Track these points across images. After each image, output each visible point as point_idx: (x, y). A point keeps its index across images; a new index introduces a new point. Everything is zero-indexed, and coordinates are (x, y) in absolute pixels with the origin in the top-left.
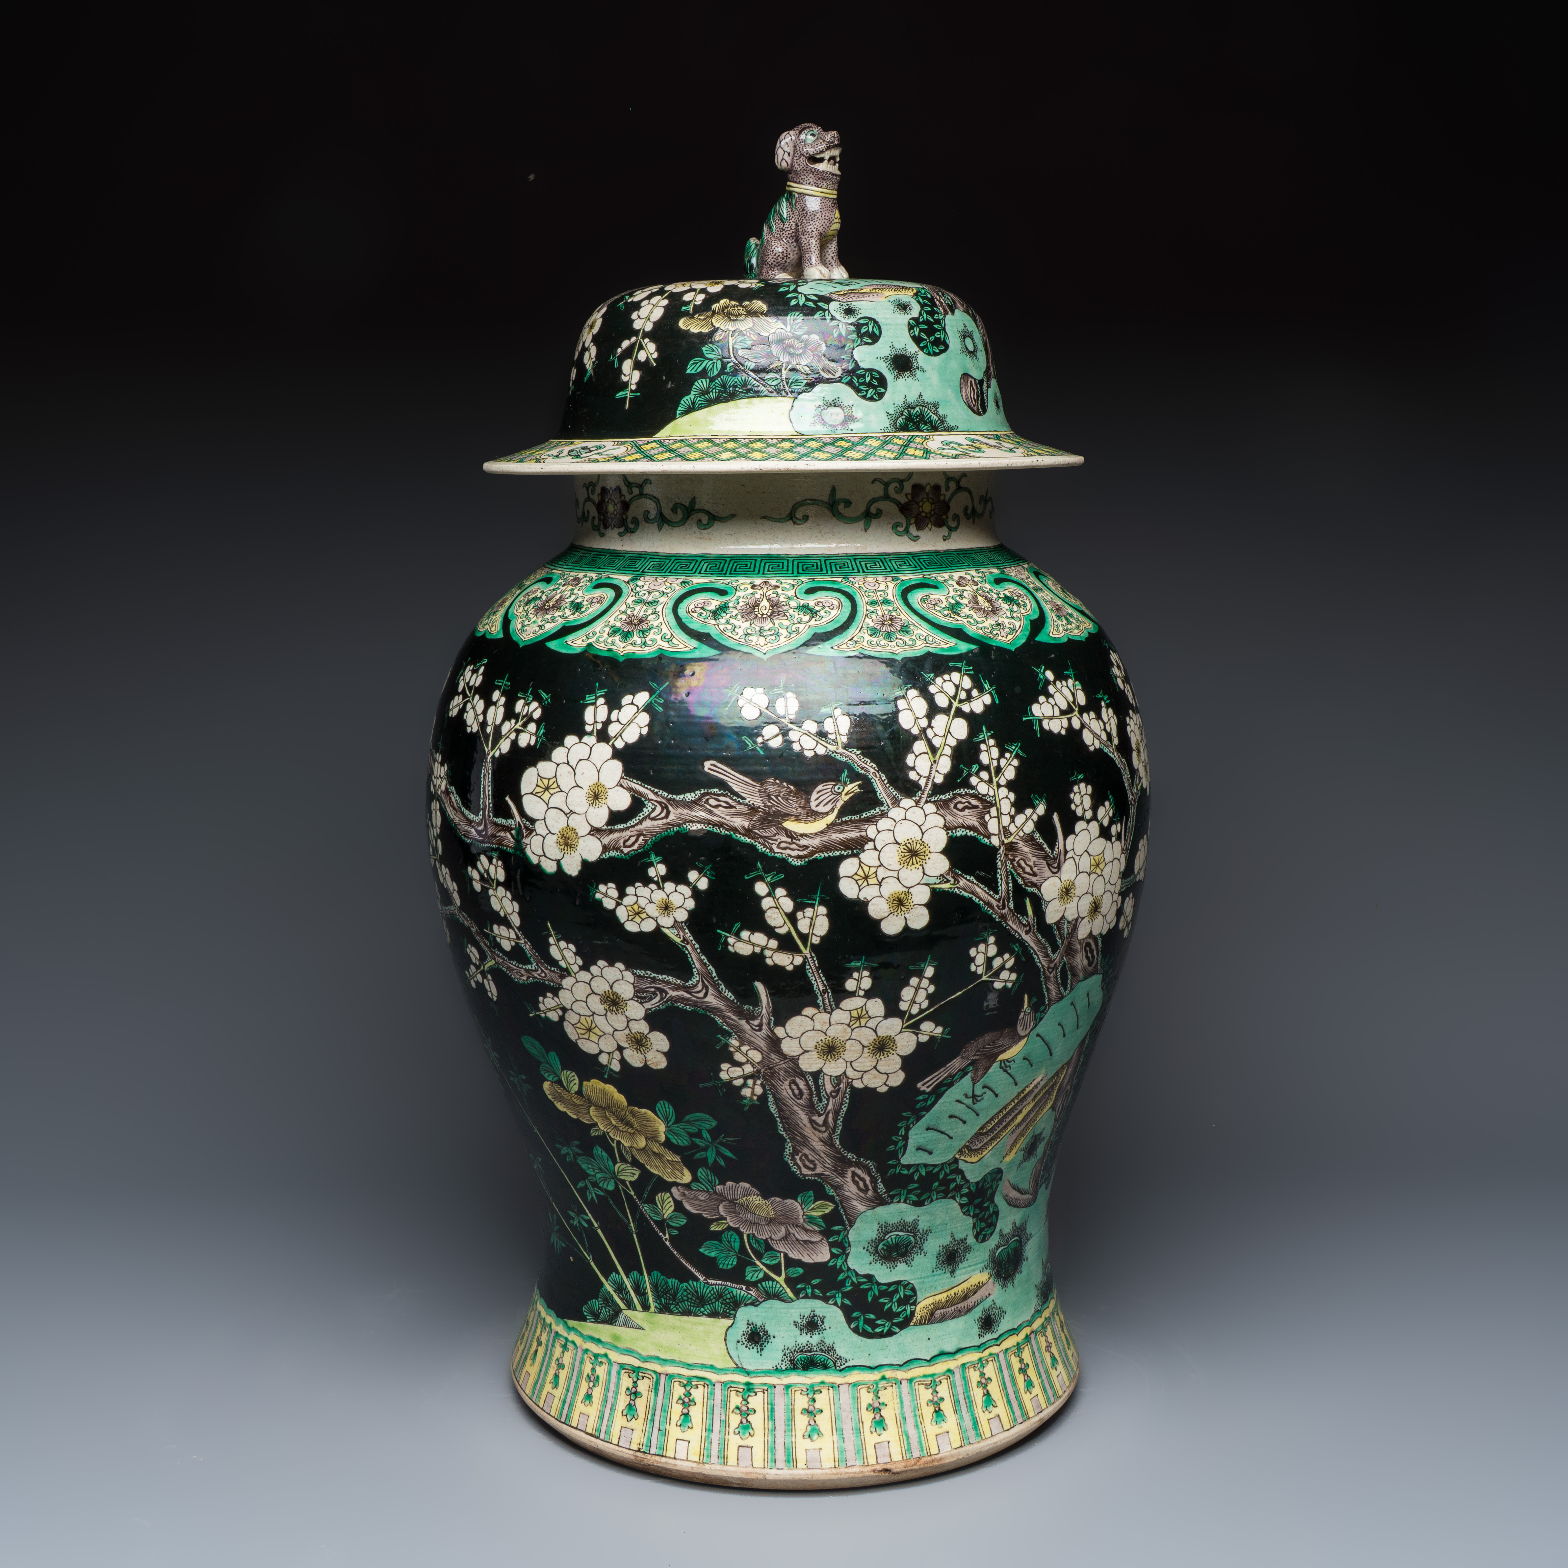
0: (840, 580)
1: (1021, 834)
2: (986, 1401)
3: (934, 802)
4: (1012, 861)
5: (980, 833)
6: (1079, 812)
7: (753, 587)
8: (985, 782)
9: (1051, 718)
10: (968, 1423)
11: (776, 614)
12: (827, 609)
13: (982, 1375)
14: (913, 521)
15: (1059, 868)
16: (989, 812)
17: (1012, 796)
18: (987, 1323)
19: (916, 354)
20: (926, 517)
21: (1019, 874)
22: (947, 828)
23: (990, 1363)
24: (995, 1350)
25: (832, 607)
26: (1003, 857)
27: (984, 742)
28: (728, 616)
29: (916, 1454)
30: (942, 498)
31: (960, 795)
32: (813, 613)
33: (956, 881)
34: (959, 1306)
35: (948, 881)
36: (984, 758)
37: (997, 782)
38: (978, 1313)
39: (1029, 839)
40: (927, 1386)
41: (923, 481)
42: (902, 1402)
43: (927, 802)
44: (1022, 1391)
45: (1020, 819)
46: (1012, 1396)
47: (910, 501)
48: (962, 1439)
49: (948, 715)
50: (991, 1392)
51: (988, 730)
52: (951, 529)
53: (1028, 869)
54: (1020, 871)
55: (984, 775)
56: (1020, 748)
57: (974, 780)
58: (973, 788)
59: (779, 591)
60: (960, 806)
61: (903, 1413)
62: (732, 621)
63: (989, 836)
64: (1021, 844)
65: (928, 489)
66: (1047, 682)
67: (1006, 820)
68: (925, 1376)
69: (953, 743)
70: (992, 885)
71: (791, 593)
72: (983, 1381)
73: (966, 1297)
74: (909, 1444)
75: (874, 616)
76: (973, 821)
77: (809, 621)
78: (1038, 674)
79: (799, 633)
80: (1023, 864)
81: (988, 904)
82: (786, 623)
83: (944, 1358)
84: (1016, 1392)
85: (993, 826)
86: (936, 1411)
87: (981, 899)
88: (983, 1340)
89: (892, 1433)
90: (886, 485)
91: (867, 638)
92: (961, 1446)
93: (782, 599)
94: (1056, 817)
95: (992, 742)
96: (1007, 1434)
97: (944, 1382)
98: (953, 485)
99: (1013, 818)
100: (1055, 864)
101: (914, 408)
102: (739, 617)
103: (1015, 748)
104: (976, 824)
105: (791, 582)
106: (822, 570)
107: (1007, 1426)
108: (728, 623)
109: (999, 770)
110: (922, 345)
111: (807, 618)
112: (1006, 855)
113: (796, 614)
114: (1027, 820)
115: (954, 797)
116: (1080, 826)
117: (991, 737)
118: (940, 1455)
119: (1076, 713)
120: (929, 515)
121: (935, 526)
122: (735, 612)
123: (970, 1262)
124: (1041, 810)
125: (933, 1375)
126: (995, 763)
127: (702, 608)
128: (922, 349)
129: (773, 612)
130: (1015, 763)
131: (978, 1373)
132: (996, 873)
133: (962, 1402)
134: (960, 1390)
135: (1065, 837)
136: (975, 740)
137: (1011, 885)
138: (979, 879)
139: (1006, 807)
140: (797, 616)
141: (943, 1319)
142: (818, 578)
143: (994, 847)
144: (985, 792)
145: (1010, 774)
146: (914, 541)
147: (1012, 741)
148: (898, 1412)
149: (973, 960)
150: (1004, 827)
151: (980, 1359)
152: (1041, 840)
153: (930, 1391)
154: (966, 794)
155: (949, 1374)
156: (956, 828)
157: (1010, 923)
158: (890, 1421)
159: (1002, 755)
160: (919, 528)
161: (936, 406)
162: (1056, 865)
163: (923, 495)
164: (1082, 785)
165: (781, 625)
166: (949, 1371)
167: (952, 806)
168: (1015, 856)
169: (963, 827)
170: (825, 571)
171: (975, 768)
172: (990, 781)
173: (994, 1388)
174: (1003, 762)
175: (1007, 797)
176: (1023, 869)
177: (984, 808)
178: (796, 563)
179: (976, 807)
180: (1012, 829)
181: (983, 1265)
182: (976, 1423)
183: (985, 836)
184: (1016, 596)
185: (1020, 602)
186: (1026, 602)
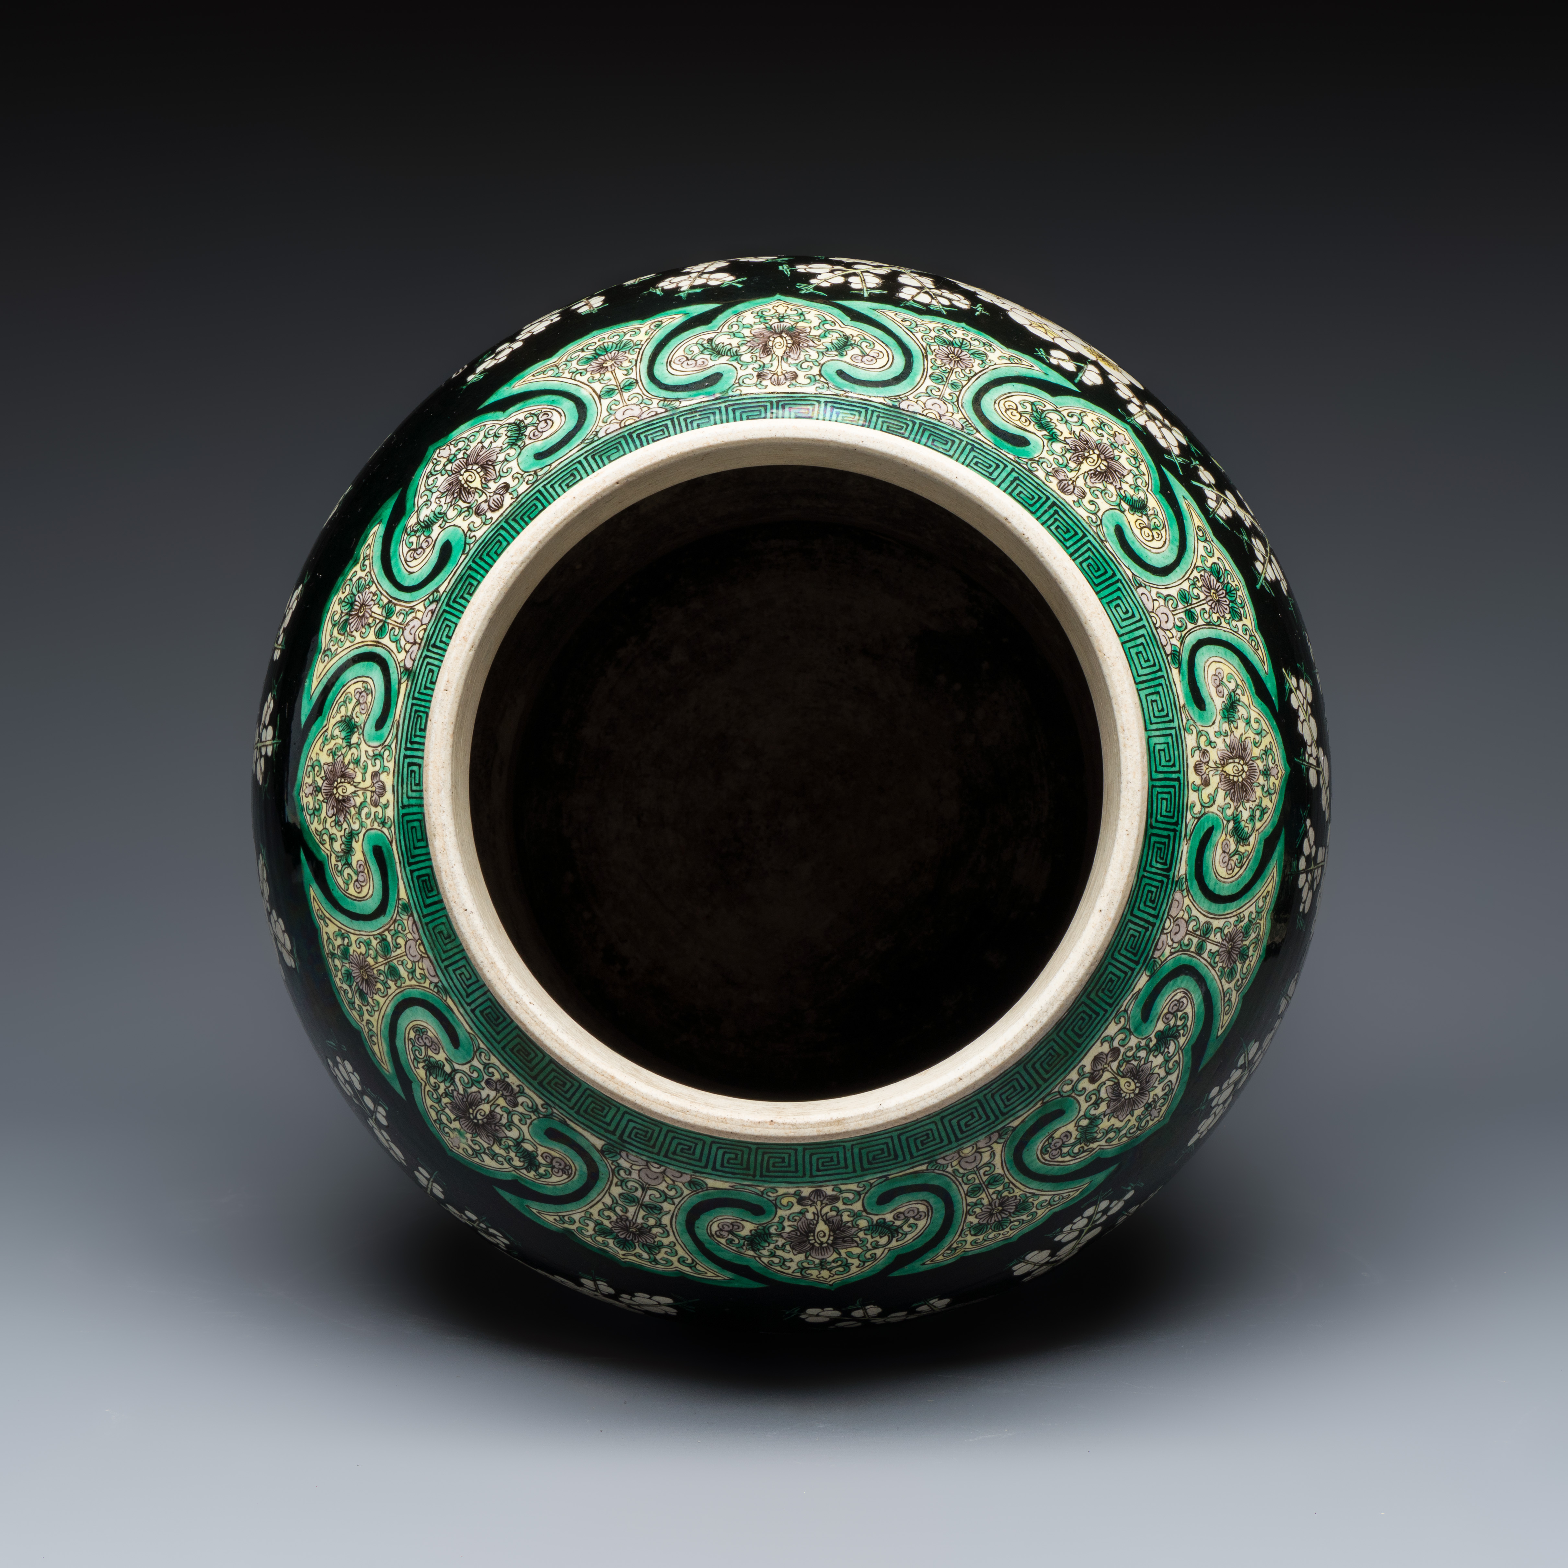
0: (924, 1167)
7: (801, 1200)
11: (840, 1241)
12: (912, 1221)
25: (918, 1216)
28: (772, 1246)
32: (891, 1231)
59: (840, 1205)
62: (779, 1253)
71: (857, 1207)
75: (978, 1210)
77: (889, 1242)
79: (875, 1259)
82: (857, 1251)
91: (970, 1238)
93: (845, 1218)
102: (788, 1247)
105: (854, 1187)
106: (896, 1157)
108: (773, 1255)
111: (884, 1240)
113: (869, 1237)
122: (781, 1242)
127: (731, 1232)
129: (835, 1239)
140: (870, 1240)
142: (894, 1174)
165: (850, 1255)
170: (900, 1159)
178: (856, 1150)
184: (1174, 1014)
185: (1179, 1023)
186: (1189, 1010)
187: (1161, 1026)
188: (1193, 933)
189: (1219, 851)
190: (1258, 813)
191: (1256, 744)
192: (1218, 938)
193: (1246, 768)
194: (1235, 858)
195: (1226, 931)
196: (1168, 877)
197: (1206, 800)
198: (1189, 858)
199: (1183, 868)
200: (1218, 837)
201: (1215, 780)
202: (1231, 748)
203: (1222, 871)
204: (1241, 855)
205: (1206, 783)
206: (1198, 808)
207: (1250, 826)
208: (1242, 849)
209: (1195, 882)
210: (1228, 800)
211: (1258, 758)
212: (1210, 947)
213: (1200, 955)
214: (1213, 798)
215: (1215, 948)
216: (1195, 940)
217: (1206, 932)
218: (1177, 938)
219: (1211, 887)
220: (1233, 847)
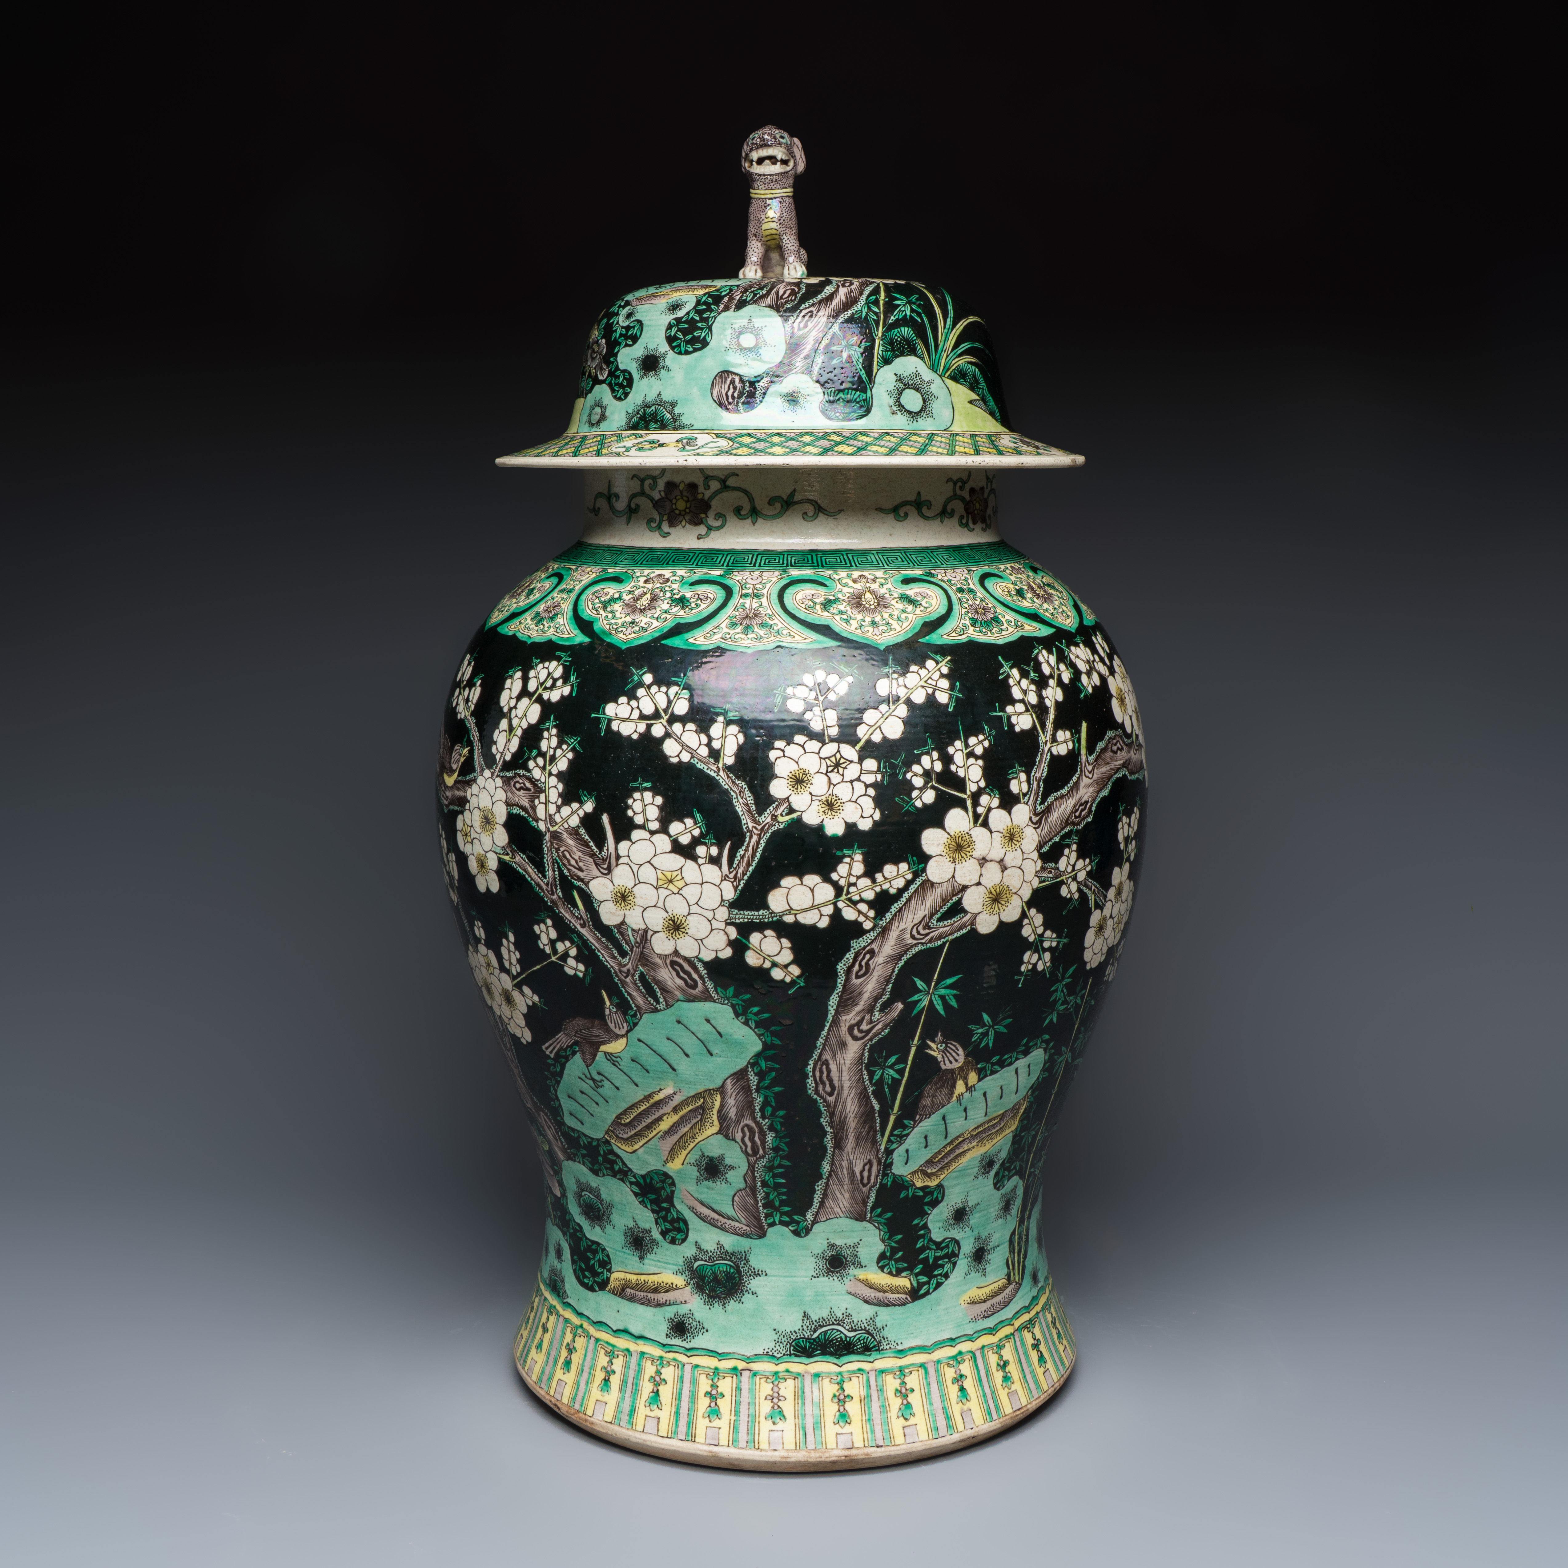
1: (566, 826)
2: (652, 1398)
3: (502, 777)
4: (557, 850)
5: (529, 815)
6: (639, 820)
8: (540, 768)
9: (623, 720)
10: (626, 1406)
13: (658, 1373)
14: (665, 518)
15: (609, 870)
16: (538, 797)
17: (560, 787)
18: (680, 1328)
19: (666, 353)
20: (680, 514)
21: (564, 864)
22: (508, 804)
23: (672, 1368)
24: (682, 1358)
26: (548, 844)
27: (548, 730)
29: (577, 1407)
30: (700, 496)
31: (519, 775)
33: (513, 857)
34: (649, 1295)
35: (507, 854)
36: (544, 745)
37: (550, 771)
38: (670, 1312)
39: (574, 832)
40: (607, 1353)
41: (677, 479)
42: (585, 1356)
43: (498, 776)
44: (700, 1413)
45: (566, 811)
46: (684, 1410)
47: (663, 498)
48: (615, 1417)
49: (530, 700)
50: (660, 1393)
51: (555, 720)
52: (710, 528)
53: (573, 862)
54: (566, 862)
55: (540, 761)
56: (579, 743)
57: (531, 764)
58: (529, 771)
60: (518, 786)
61: (583, 1366)
63: (537, 820)
64: (565, 836)
65: (682, 487)
66: (641, 684)
67: (552, 809)
68: (607, 1343)
69: (525, 725)
70: (540, 867)
72: (657, 1379)
73: (656, 1290)
74: (576, 1394)
76: (525, 803)
78: (633, 674)
80: (568, 856)
81: (538, 885)
83: (627, 1337)
84: (692, 1412)
85: (541, 812)
86: (605, 1379)
87: (532, 879)
88: (668, 1341)
89: (570, 1378)
90: (642, 481)
92: (611, 1423)
94: (605, 818)
95: (554, 731)
96: (659, 1440)
97: (621, 1357)
98: (715, 485)
99: (559, 808)
100: (607, 867)
101: (650, 407)
103: (573, 741)
104: (527, 805)
107: (663, 1433)
109: (553, 759)
110: (674, 344)
112: (552, 843)
114: (573, 813)
115: (514, 777)
116: (636, 834)
117: (555, 726)
118: (592, 1419)
119: (664, 721)
120: (683, 513)
121: (690, 523)
123: (658, 1257)
124: (589, 807)
125: (613, 1346)
126: (551, 752)
128: (673, 348)
130: (570, 755)
131: (654, 1369)
132: (544, 858)
133: (630, 1385)
134: (632, 1374)
135: (617, 841)
136: (542, 727)
137: (557, 873)
138: (528, 857)
139: (554, 796)
141: (632, 1299)
143: (540, 832)
144: (538, 778)
145: (562, 765)
146: (664, 537)
147: (572, 733)
148: (581, 1362)
149: (538, 937)
150: (550, 815)
151: (661, 1357)
152: (587, 837)
153: (607, 1359)
154: (524, 775)
155: (626, 1353)
156: (513, 805)
157: (562, 911)
158: (574, 1367)
159: (559, 746)
160: (672, 525)
161: (673, 404)
162: (605, 866)
163: (676, 493)
164: (648, 795)
166: (628, 1350)
167: (512, 784)
168: (560, 846)
169: (517, 805)
171: (534, 752)
172: (543, 768)
173: (666, 1392)
174: (559, 752)
175: (555, 787)
176: (569, 861)
177: (535, 792)
179: (529, 790)
180: (557, 818)
181: (676, 1268)
182: (633, 1411)
183: (534, 819)
184: (699, 598)
185: (693, 605)
186: (703, 606)
187: (688, 595)
188: (755, 588)
189: (813, 592)
190: (845, 617)
191: (891, 615)
192: (755, 605)
193: (873, 607)
194: (811, 603)
195: (760, 609)
196: (787, 566)
197: (844, 581)
198: (803, 575)
199: (795, 573)
200: (821, 590)
201: (858, 586)
202: (883, 598)
203: (800, 596)
204: (814, 607)
205: (855, 581)
206: (837, 577)
207: (835, 611)
208: (818, 607)
209: (788, 581)
210: (848, 595)
211: (882, 616)
212: (748, 601)
213: (741, 597)
214: (846, 585)
215: (747, 606)
216: (750, 591)
217: (756, 595)
218: (749, 580)
219: (787, 591)
220: (818, 601)
